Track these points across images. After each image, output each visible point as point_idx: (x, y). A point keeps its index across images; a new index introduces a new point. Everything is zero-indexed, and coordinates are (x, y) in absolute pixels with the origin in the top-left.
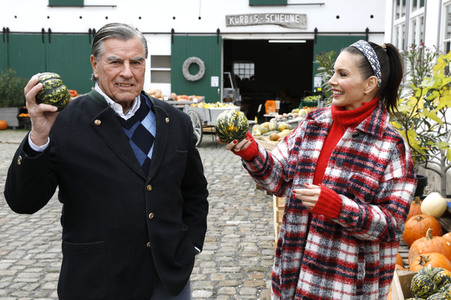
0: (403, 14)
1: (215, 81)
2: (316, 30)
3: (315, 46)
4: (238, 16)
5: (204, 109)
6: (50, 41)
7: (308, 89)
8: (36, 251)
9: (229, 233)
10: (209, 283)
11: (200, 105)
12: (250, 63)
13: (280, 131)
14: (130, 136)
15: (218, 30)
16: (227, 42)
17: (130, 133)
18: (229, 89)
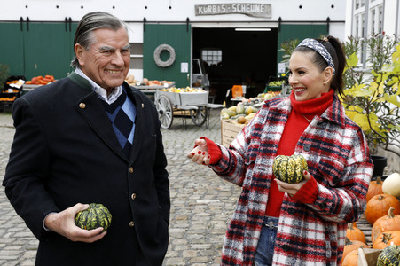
0: (363, 4)
1: (185, 67)
2: (280, 19)
3: (279, 34)
4: (207, 6)
5: (175, 94)
6: (28, 29)
7: (273, 75)
8: (16, 229)
9: (199, 212)
10: (181, 259)
11: (171, 90)
12: (217, 50)
13: (247, 114)
14: (113, 120)
15: (188, 19)
16: (196, 30)
17: (112, 117)
18: (198, 75)
